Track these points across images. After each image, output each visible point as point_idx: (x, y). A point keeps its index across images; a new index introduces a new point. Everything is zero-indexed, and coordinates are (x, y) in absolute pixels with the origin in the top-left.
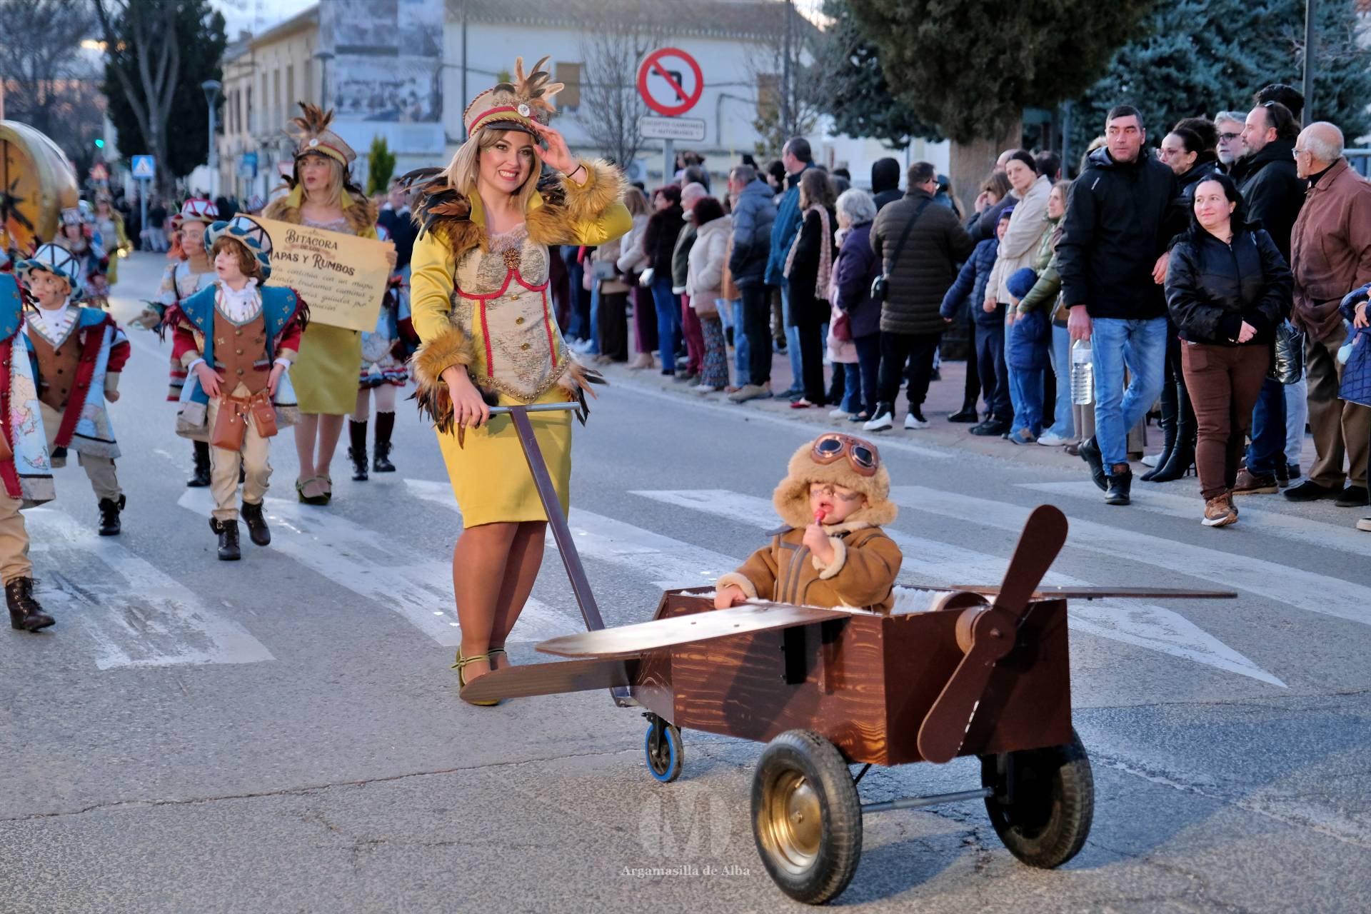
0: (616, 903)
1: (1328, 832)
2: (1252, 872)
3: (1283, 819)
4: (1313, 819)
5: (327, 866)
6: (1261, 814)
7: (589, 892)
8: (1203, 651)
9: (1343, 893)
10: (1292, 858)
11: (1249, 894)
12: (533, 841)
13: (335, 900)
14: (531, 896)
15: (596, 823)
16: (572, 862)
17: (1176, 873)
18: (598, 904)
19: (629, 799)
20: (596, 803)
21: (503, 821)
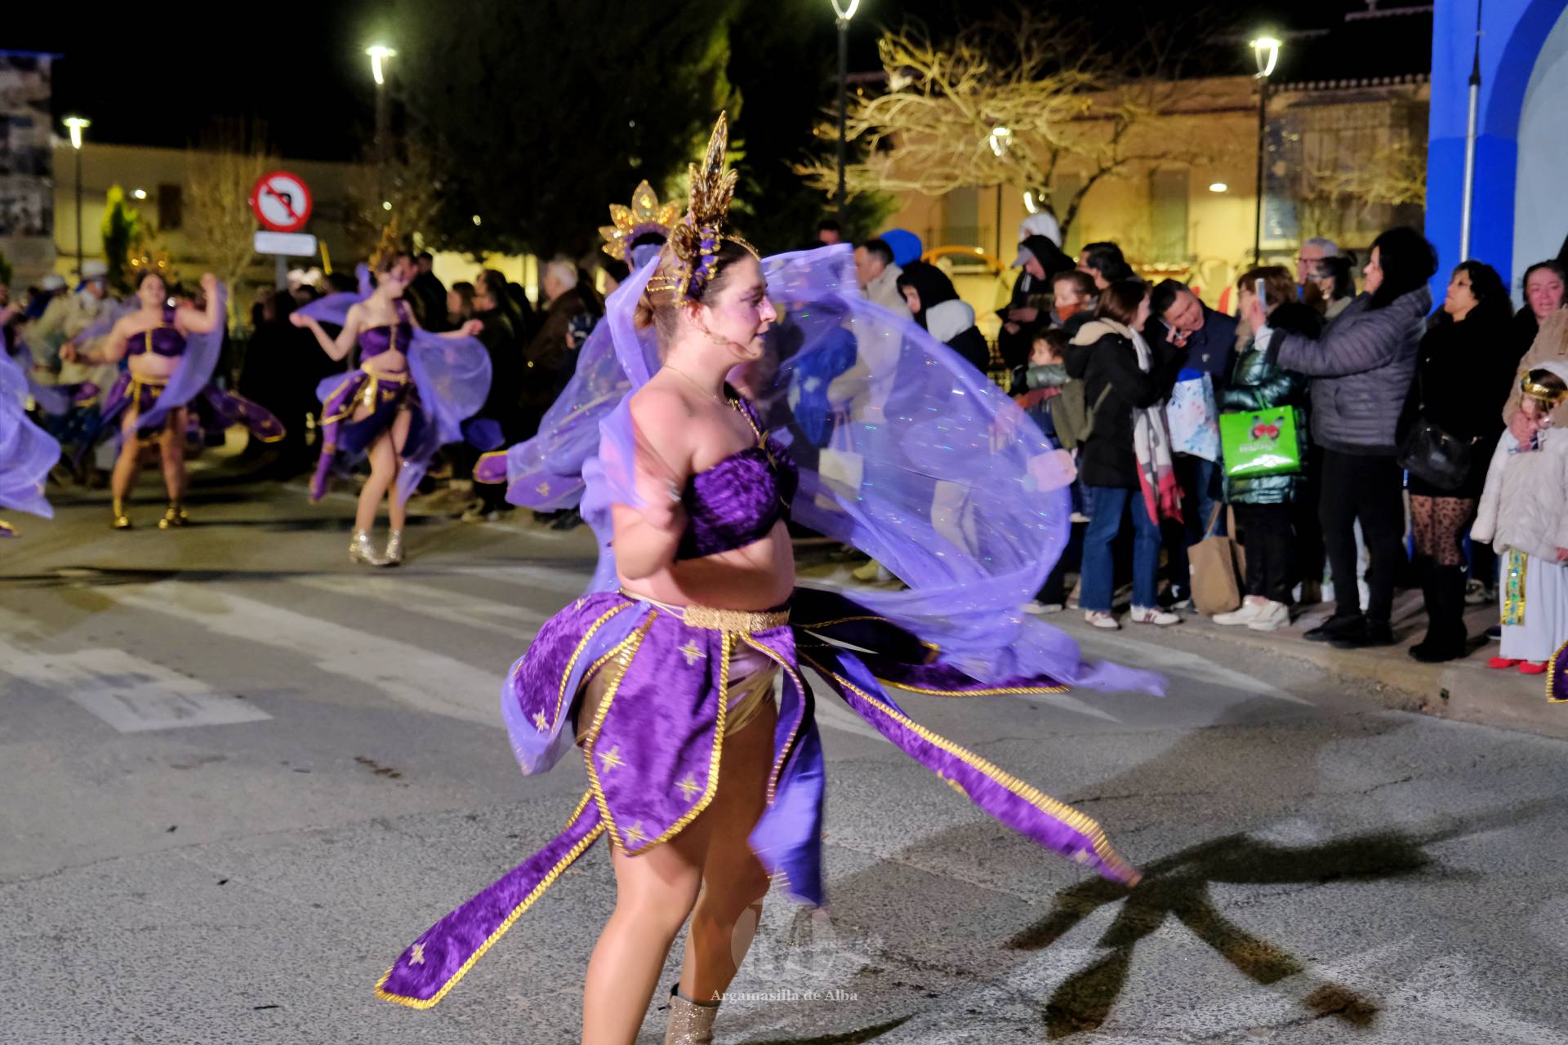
0: (327, 980)
1: (968, 881)
2: (909, 921)
3: (925, 869)
4: (951, 867)
5: (34, 957)
6: (905, 865)
7: (299, 971)
9: (994, 937)
10: (941, 906)
11: (912, 943)
12: (236, 922)
13: (46, 992)
14: (242, 978)
15: (295, 901)
16: (277, 941)
17: (842, 925)
18: (310, 983)
19: (322, 876)
20: (291, 881)
21: (203, 903)
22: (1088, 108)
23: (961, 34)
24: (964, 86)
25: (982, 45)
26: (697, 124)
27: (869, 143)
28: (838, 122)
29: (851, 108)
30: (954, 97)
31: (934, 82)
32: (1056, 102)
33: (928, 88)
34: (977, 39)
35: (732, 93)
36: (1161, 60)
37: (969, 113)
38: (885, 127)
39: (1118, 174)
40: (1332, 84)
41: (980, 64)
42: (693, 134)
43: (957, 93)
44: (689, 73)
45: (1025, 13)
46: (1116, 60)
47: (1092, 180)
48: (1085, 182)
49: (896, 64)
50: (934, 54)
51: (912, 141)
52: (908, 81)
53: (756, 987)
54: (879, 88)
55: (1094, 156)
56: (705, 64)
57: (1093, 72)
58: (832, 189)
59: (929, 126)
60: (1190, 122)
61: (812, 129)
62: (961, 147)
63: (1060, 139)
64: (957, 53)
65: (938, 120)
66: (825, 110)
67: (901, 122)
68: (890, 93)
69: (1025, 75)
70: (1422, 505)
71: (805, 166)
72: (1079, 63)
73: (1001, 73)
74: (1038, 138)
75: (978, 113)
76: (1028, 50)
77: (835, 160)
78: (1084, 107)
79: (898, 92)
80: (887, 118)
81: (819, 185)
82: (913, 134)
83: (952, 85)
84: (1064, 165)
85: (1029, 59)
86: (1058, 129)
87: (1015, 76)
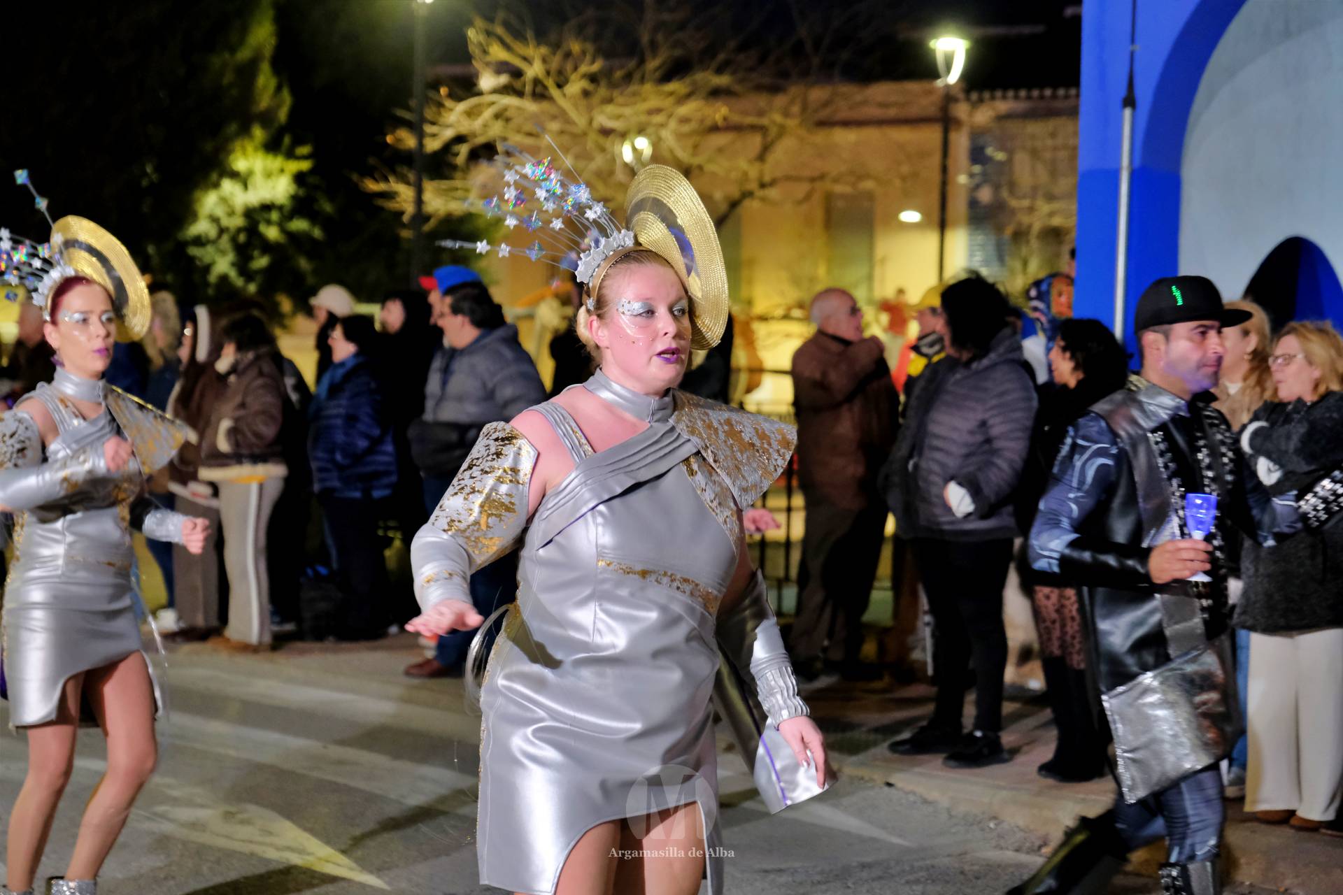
8: (301, 851)
22: (725, 115)
23: (574, 22)
24: (575, 86)
25: (597, 38)
26: (233, 128)
27: (457, 154)
28: (416, 127)
29: (434, 109)
30: (561, 101)
31: (537, 82)
32: (685, 110)
33: (528, 89)
34: (590, 30)
35: (279, 89)
36: (816, 61)
37: (580, 120)
38: (474, 135)
39: (763, 200)
41: (593, 62)
43: (564, 95)
44: (223, 65)
46: (762, 60)
47: (733, 205)
49: (488, 59)
50: (537, 46)
52: (504, 79)
54: (465, 87)
55: (733, 175)
56: (244, 54)
57: (734, 73)
58: (409, 209)
59: (530, 134)
60: (853, 135)
61: (385, 135)
64: (565, 47)
65: (544, 129)
66: (401, 113)
67: (496, 130)
68: (480, 94)
69: (647, 76)
70: (1048, 597)
71: (377, 181)
72: (716, 63)
73: (618, 74)
75: (591, 121)
76: (654, 46)
77: (411, 176)
78: (718, 115)
79: (491, 92)
80: (477, 124)
81: (392, 205)
82: (510, 143)
83: (560, 86)
85: (654, 56)
86: (690, 142)
87: (637, 76)
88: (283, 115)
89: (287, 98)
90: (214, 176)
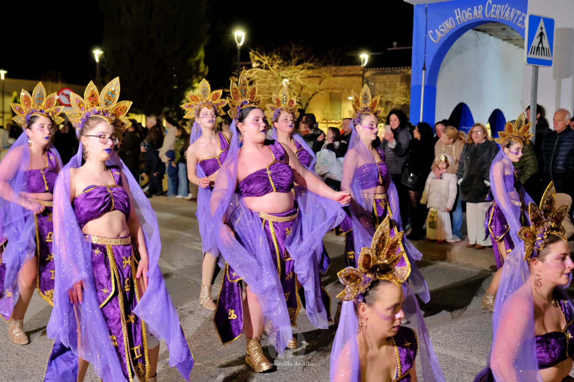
22: (311, 74)
23: (274, 51)
24: (275, 66)
25: (280, 54)
26: (194, 76)
30: (272, 70)
31: (266, 65)
32: (302, 72)
33: (264, 67)
34: (279, 53)
35: (205, 67)
36: (333, 60)
37: (276, 75)
38: (251, 78)
39: (321, 94)
40: (384, 69)
41: (280, 60)
42: (194, 79)
43: (273, 69)
44: (192, 61)
45: (293, 46)
46: (320, 60)
47: (313, 95)
48: (311, 96)
49: (255, 60)
50: (266, 56)
51: (259, 82)
52: (258, 64)
53: (209, 337)
54: (249, 67)
55: (314, 88)
56: (197, 58)
57: (313, 63)
59: (264, 78)
60: (341, 79)
61: (229, 78)
62: (274, 85)
63: (303, 83)
64: (273, 57)
65: (267, 76)
66: (233, 73)
67: (256, 77)
68: (253, 68)
69: (293, 63)
71: (227, 89)
72: (309, 61)
73: (286, 63)
74: (297, 82)
75: (279, 75)
76: (294, 57)
78: (310, 73)
79: (255, 68)
80: (252, 75)
82: (260, 80)
83: (271, 66)
84: (305, 91)
85: (295, 59)
86: (303, 80)
87: (290, 64)
88: (206, 73)
89: (207, 69)
90: (189, 88)
